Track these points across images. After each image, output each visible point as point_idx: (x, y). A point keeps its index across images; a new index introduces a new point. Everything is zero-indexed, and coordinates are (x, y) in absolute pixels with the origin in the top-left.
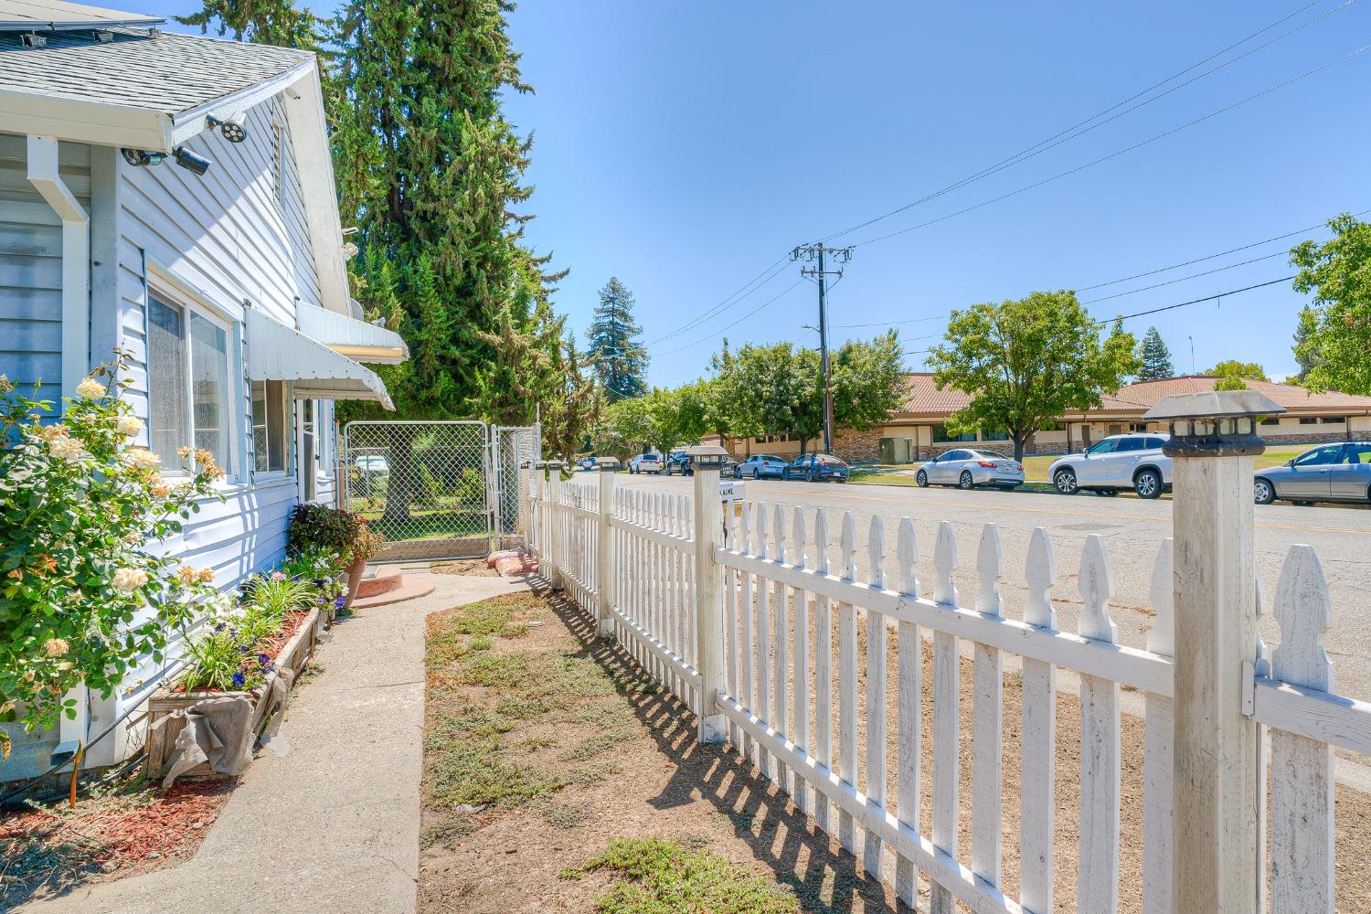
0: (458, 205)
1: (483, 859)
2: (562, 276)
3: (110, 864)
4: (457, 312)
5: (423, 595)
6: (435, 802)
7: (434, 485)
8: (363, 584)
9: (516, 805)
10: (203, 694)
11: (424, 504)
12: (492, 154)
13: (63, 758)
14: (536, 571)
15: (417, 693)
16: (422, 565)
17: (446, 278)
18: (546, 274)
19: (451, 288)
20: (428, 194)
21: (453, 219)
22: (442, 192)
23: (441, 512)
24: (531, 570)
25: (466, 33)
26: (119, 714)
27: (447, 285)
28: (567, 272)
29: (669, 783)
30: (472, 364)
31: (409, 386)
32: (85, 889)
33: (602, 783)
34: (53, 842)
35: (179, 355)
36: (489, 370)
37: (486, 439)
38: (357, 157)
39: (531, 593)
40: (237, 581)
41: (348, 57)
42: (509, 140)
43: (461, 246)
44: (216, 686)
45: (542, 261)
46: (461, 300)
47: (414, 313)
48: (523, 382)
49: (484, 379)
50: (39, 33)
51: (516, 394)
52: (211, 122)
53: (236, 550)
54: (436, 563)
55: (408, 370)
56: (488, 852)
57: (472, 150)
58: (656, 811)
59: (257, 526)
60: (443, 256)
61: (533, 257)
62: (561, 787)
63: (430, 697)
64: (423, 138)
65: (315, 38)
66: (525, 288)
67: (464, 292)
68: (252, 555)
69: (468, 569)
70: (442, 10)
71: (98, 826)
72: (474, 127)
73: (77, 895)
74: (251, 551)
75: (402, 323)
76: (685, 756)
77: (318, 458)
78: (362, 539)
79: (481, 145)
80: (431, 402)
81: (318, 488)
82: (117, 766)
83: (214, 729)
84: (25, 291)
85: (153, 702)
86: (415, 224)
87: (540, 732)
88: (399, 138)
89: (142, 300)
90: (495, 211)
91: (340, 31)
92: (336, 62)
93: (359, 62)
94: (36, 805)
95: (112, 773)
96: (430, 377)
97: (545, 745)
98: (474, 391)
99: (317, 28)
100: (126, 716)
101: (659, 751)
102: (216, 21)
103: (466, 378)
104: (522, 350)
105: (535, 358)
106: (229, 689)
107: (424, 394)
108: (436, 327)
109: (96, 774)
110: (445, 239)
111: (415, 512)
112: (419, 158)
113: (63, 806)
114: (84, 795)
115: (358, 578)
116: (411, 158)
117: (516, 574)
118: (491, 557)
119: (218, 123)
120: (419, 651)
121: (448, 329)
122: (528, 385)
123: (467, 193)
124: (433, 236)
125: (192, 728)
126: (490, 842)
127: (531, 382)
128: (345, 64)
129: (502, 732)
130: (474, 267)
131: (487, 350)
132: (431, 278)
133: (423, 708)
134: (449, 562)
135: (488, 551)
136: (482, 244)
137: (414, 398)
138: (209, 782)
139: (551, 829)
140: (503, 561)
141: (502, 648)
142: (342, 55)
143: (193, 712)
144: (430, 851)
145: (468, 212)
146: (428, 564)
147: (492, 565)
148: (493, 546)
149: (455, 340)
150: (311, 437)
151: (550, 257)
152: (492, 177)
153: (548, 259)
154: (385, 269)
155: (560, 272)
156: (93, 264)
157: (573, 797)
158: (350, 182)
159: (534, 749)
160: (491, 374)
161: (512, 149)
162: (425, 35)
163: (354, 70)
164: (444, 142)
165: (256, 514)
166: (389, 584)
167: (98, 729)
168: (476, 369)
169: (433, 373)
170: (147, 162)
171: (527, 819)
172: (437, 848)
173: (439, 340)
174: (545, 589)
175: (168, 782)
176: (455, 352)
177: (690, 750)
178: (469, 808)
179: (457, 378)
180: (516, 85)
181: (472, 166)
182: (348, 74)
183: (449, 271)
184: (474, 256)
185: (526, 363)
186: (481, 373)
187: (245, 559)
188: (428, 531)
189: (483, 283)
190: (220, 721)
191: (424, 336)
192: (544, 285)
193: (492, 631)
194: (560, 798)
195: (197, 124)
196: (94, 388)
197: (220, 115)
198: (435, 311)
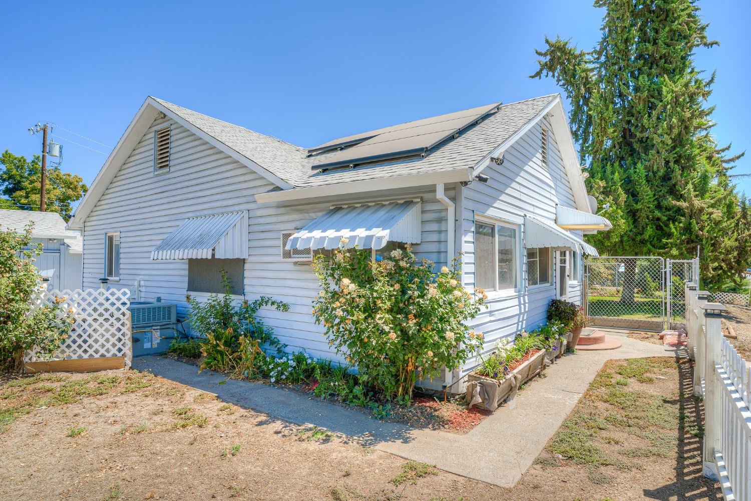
0: (659, 132)
1: (552, 479)
2: (738, 157)
3: (446, 426)
4: (661, 191)
5: (613, 349)
6: (550, 449)
7: (653, 284)
8: (581, 338)
9: (581, 464)
10: (483, 377)
11: (647, 295)
12: (683, 95)
13: (445, 387)
14: (686, 346)
15: (577, 397)
16: (625, 331)
17: (654, 173)
18: (726, 158)
19: (657, 177)
20: (644, 129)
21: (657, 140)
22: (651, 126)
23: (655, 300)
24: (682, 345)
25: (667, 29)
26: (460, 377)
27: (655, 176)
28: (743, 155)
29: (663, 487)
30: (669, 220)
31: (631, 234)
32: (439, 431)
33: (629, 471)
34: (436, 413)
35: (493, 243)
36: (680, 223)
37: (663, 267)
38: (601, 120)
39: (675, 359)
40: (516, 332)
41: (600, 68)
42: (696, 82)
43: (663, 153)
44: (487, 375)
45: (723, 150)
46: (664, 183)
47: (633, 194)
48: (701, 229)
49: (676, 228)
50: (457, 133)
51: (697, 236)
52: (492, 159)
53: (515, 320)
54: (632, 332)
55: (629, 226)
56: (556, 477)
57: (669, 97)
58: (643, 496)
59: (527, 310)
60: (652, 161)
61: (717, 149)
62: (607, 465)
63: (580, 402)
64: (640, 97)
65: (586, 62)
66: (706, 171)
67: (666, 178)
68: (524, 322)
69: (647, 338)
70: (653, 21)
71: (449, 413)
72: (671, 83)
73: (436, 432)
74: (523, 320)
75: (625, 202)
76: (687, 478)
77: (568, 276)
78: (579, 318)
79: (676, 92)
80: (643, 242)
81: (568, 289)
82: (459, 395)
83: (486, 391)
84: (440, 232)
85: (469, 376)
86: (636, 146)
87: (617, 435)
88: (628, 101)
89: (473, 229)
90: (686, 128)
91: (596, 56)
92: (594, 73)
93: (606, 69)
94: (437, 400)
95: (457, 397)
96: (643, 228)
97: (617, 443)
98: (670, 235)
99: (587, 57)
100: (463, 377)
101: (674, 469)
102: (545, 72)
103: (665, 228)
104: (701, 210)
105: (711, 214)
106: (491, 377)
107: (639, 238)
108: (646, 201)
109: (453, 395)
110: (653, 152)
111: (638, 298)
112: (638, 110)
113: (443, 403)
114: (449, 401)
115: (577, 336)
116: (634, 111)
117: (673, 345)
118: (663, 333)
119: (494, 159)
120: (591, 378)
121: (654, 201)
122: (705, 230)
123: (666, 122)
124: (646, 150)
125: (478, 389)
126: (559, 474)
127: (707, 229)
128: (600, 71)
129: (600, 429)
130: (671, 164)
131: (679, 210)
132: (644, 175)
133: (574, 406)
134: (639, 332)
135: (662, 329)
136: (678, 149)
137: (634, 240)
138: (484, 410)
139: (587, 480)
140: (667, 337)
141: (634, 386)
142: (597, 67)
143: (480, 383)
144: (535, 466)
145: (667, 133)
146: (628, 332)
147: (662, 338)
148: (665, 327)
149: (659, 207)
150: (565, 267)
151: (729, 147)
152: (683, 110)
153: (728, 148)
154: (617, 174)
155: (737, 155)
156: (456, 220)
157: (608, 471)
158: (598, 133)
159: (609, 443)
160: (681, 225)
161: (698, 88)
162: (644, 39)
163: (603, 73)
164: (653, 97)
165: (527, 305)
166: (596, 340)
167: (455, 380)
168: (671, 223)
169: (645, 226)
170: (467, 184)
171: (581, 472)
172: (538, 467)
173: (649, 207)
174: (684, 358)
175: (470, 406)
176: (658, 214)
177: (693, 476)
178: (560, 456)
179: (659, 228)
180: (705, 44)
181: (669, 107)
182: (600, 76)
183: (655, 168)
184: (672, 157)
185: (705, 217)
186: (674, 225)
187: (520, 324)
188: (639, 311)
189: (678, 172)
190: (489, 389)
191: (639, 206)
192: (725, 165)
193: (634, 376)
194: (603, 469)
195: (487, 162)
196: (445, 269)
197: (495, 155)
198: (646, 192)
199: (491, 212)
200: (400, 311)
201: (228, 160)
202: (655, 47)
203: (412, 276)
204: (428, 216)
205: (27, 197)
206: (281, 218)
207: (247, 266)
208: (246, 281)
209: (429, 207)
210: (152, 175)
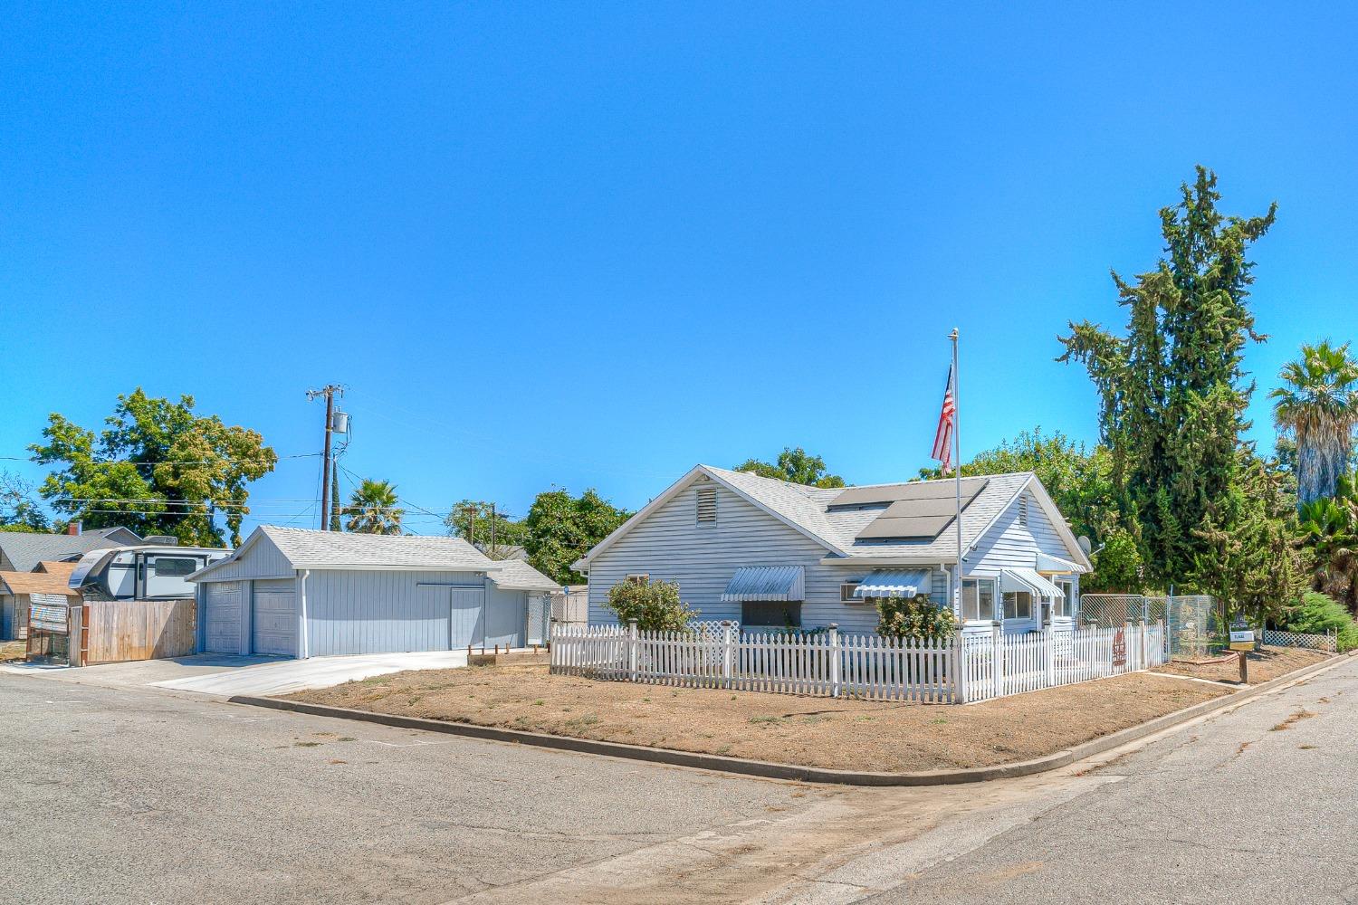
22: (1175, 446)
30: (1194, 550)
35: (975, 591)
36: (1205, 553)
43: (1191, 475)
48: (1222, 562)
49: (1200, 560)
51: (1218, 570)
57: (1195, 415)
60: (1179, 484)
77: (1054, 612)
79: (1202, 408)
81: (1053, 624)
84: (942, 587)
98: (1192, 568)
102: (1073, 355)
103: (1190, 560)
104: (1223, 542)
105: (1233, 546)
108: (1170, 530)
110: (1181, 473)
121: (1178, 530)
122: (1225, 564)
123: (1189, 445)
127: (1227, 562)
130: (1201, 488)
136: (1209, 470)
150: (1048, 604)
156: (951, 581)
160: (1206, 556)
165: (1002, 631)
168: (1195, 554)
173: (1172, 538)
176: (1181, 544)
183: (1183, 493)
184: (1203, 479)
185: (1228, 549)
195: (968, 549)
196: (945, 608)
197: (972, 545)
198: (1170, 520)
199: (973, 573)
200: (924, 627)
201: (776, 522)
202: (1188, 349)
203: (929, 610)
204: (935, 578)
205: (176, 475)
206: (834, 573)
207: (803, 606)
208: (802, 617)
209: (936, 573)
210: (693, 527)
